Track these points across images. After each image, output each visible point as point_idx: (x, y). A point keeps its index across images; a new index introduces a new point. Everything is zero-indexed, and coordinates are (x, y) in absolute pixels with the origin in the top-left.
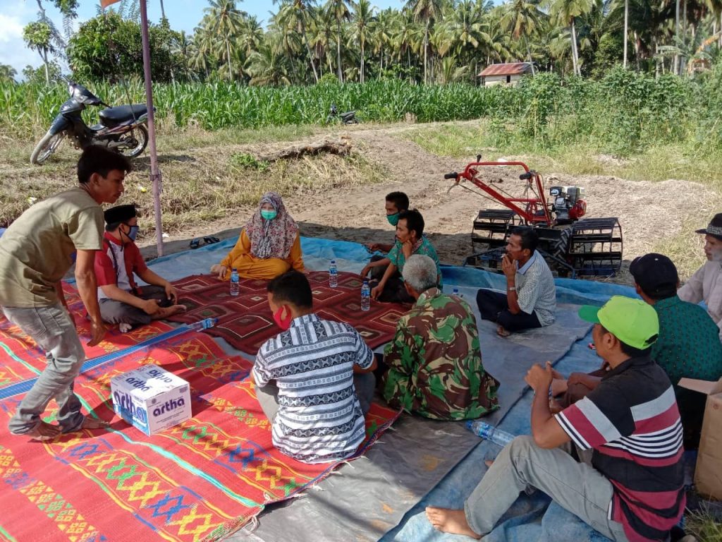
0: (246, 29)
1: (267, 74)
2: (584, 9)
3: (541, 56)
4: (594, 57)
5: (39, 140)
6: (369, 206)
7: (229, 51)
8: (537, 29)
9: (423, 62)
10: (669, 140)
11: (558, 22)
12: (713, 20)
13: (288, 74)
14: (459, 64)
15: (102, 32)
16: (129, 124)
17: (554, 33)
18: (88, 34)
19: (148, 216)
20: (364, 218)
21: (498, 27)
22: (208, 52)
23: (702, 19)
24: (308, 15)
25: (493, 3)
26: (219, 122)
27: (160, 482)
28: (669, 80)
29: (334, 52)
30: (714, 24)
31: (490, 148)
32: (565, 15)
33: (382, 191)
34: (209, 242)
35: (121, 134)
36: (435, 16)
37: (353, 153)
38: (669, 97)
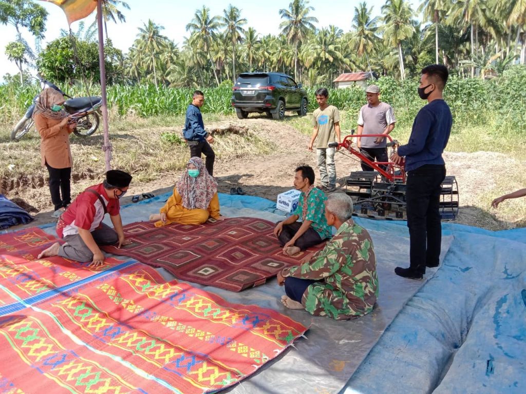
0: (167, 49)
1: (182, 80)
2: (407, 35)
3: (378, 68)
4: (415, 68)
5: (17, 123)
6: (264, 170)
7: (154, 64)
8: (375, 49)
9: (293, 72)
10: (476, 124)
11: (390, 44)
12: (495, 43)
13: (197, 80)
14: (319, 74)
15: (63, 49)
16: (85, 111)
17: (386, 52)
18: (53, 50)
19: (99, 178)
20: (262, 180)
21: (347, 47)
22: (139, 64)
23: (488, 43)
24: (212, 38)
25: (342, 31)
26: (150, 112)
27: (120, 387)
28: (474, 81)
29: (230, 65)
30: (496, 46)
31: (347, 131)
32: (395, 38)
33: (272, 160)
34: (146, 197)
35: (79, 119)
36: (302, 40)
37: (250, 133)
38: (474, 94)
